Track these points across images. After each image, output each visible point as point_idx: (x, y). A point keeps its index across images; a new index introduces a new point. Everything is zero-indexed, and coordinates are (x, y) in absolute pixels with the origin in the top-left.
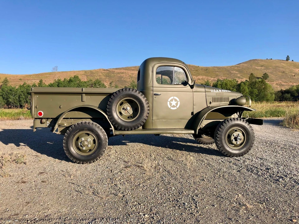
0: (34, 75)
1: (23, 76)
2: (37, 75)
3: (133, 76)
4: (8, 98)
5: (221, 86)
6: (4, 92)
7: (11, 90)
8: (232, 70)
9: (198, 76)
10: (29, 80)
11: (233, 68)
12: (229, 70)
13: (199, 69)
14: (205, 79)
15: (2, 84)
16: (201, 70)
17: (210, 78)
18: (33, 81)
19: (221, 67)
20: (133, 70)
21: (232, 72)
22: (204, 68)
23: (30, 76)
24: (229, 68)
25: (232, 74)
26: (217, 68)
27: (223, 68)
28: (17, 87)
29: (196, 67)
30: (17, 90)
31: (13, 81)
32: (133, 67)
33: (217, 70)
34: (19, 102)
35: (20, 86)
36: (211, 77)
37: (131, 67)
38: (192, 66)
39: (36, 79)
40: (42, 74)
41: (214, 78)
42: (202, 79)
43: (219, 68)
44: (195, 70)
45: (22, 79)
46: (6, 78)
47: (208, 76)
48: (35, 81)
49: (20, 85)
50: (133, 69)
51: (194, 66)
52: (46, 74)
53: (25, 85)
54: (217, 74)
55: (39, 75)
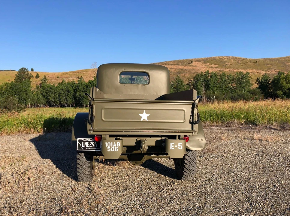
0: (71, 73)
1: (60, 73)
2: (73, 72)
3: (173, 71)
4: (48, 97)
5: (285, 81)
6: (44, 91)
7: (50, 88)
8: (287, 62)
9: (247, 69)
10: (66, 77)
11: (288, 59)
12: (284, 61)
13: (247, 62)
14: (255, 72)
15: (41, 82)
16: (249, 63)
17: (261, 72)
18: (70, 78)
19: (274, 59)
20: (172, 65)
21: (287, 64)
22: (253, 60)
23: (67, 73)
24: (283, 59)
25: (288, 66)
26: (268, 60)
27: (275, 60)
28: (56, 85)
29: (243, 59)
30: (56, 87)
31: (51, 79)
32: (172, 61)
33: (269, 62)
34: (59, 100)
35: (59, 84)
36: (263, 70)
37: (170, 62)
38: (239, 59)
39: (73, 76)
40: (79, 71)
41: (266, 71)
42: (251, 73)
43: (271, 60)
44: (242, 63)
45: (60, 77)
46: (45, 76)
47: (259, 69)
48: (72, 78)
49: (59, 82)
50: (172, 63)
51: (241, 58)
52: (83, 71)
53: (64, 83)
54: (269, 67)
55: (76, 73)
